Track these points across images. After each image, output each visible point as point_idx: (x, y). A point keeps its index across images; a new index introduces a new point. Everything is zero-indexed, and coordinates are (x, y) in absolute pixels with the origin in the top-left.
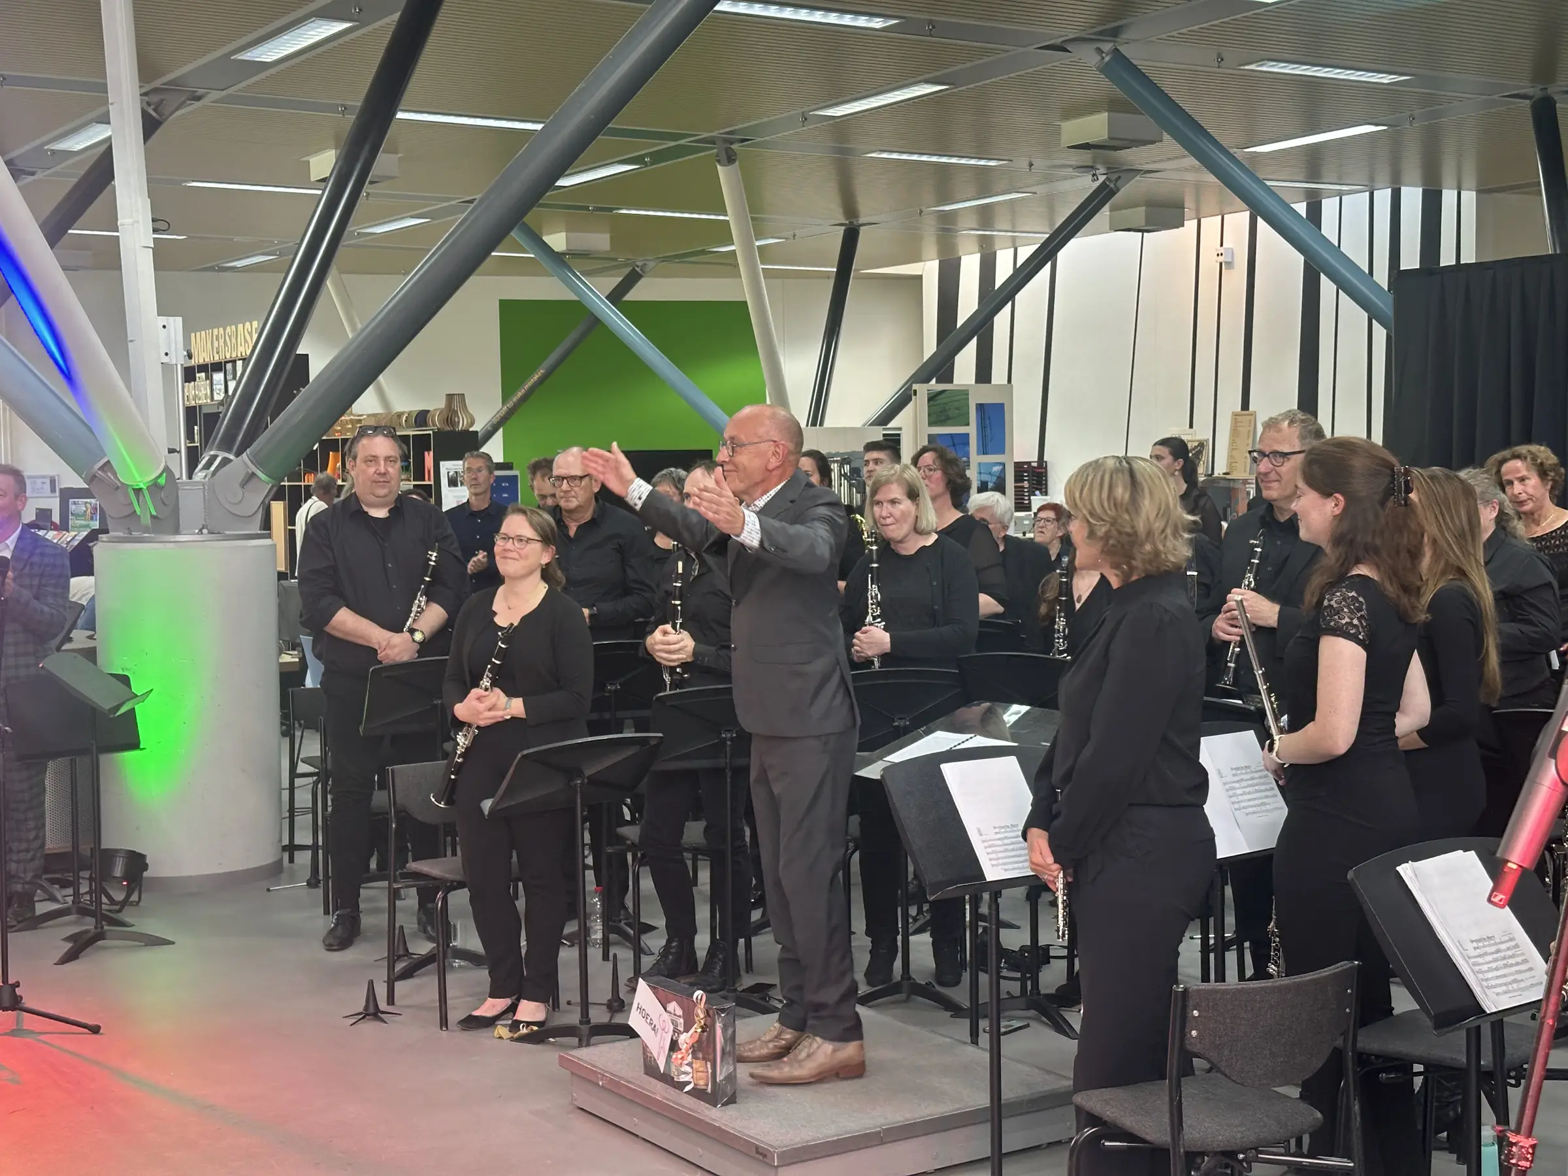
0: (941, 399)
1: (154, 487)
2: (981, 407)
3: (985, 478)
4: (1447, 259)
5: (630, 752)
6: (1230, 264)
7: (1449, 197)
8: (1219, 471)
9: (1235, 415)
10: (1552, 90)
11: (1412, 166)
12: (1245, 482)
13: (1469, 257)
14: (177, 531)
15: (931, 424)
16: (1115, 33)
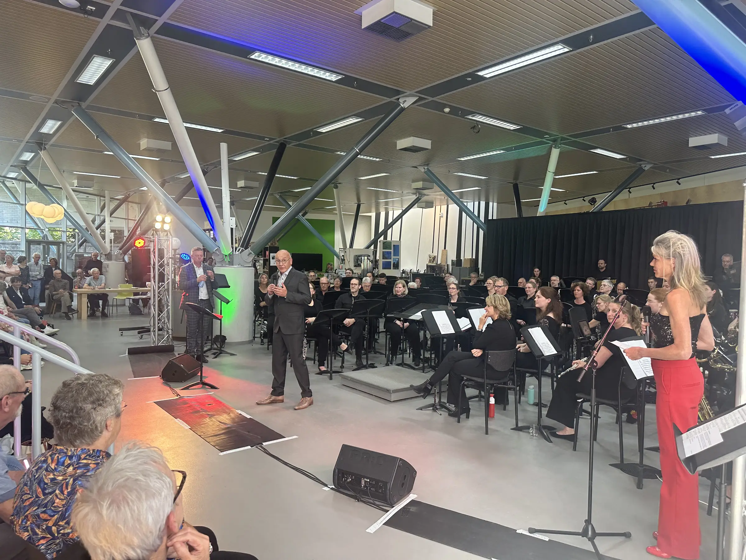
0: (385, 244)
1: (230, 255)
2: (394, 246)
3: (394, 261)
4: (490, 218)
5: (343, 313)
6: (442, 217)
7: (491, 204)
8: (439, 263)
9: (443, 250)
10: (518, 182)
11: (483, 197)
12: (444, 266)
13: (495, 218)
14: (233, 265)
15: (383, 249)
16: (428, 165)
